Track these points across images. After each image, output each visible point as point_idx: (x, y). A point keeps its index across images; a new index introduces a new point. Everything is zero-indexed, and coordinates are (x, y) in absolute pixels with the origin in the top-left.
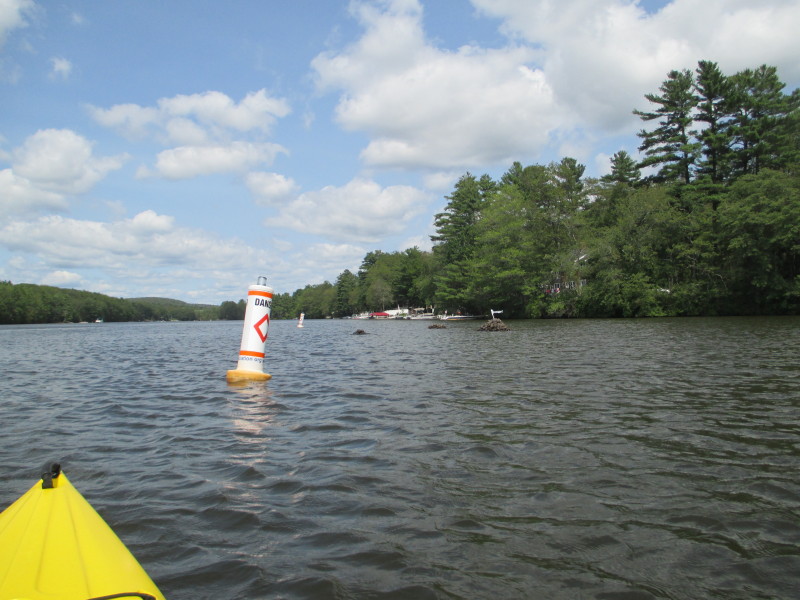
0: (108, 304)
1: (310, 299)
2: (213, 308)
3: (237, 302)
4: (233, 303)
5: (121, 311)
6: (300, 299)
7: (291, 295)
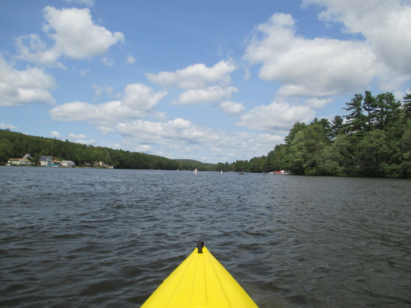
0: (168, 162)
1: (256, 163)
2: (214, 165)
3: (224, 163)
4: (223, 164)
5: (173, 165)
6: (252, 163)
7: (249, 161)
